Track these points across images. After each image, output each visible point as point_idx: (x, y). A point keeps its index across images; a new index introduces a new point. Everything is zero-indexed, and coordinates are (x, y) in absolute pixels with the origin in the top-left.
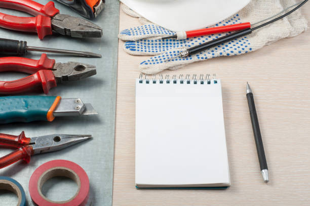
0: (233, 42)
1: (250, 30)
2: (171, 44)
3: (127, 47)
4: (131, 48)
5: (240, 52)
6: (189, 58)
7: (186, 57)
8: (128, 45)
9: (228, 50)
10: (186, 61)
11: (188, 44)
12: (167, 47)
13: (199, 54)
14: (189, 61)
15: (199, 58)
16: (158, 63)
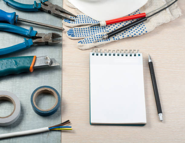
0: (135, 27)
1: (145, 19)
2: (96, 29)
3: (69, 35)
4: (71, 35)
5: (140, 34)
6: (108, 39)
7: (106, 39)
8: (70, 33)
9: (132, 33)
10: (106, 42)
11: (107, 30)
12: (94, 31)
13: (114, 36)
14: (109, 41)
15: (114, 39)
16: (89, 43)
